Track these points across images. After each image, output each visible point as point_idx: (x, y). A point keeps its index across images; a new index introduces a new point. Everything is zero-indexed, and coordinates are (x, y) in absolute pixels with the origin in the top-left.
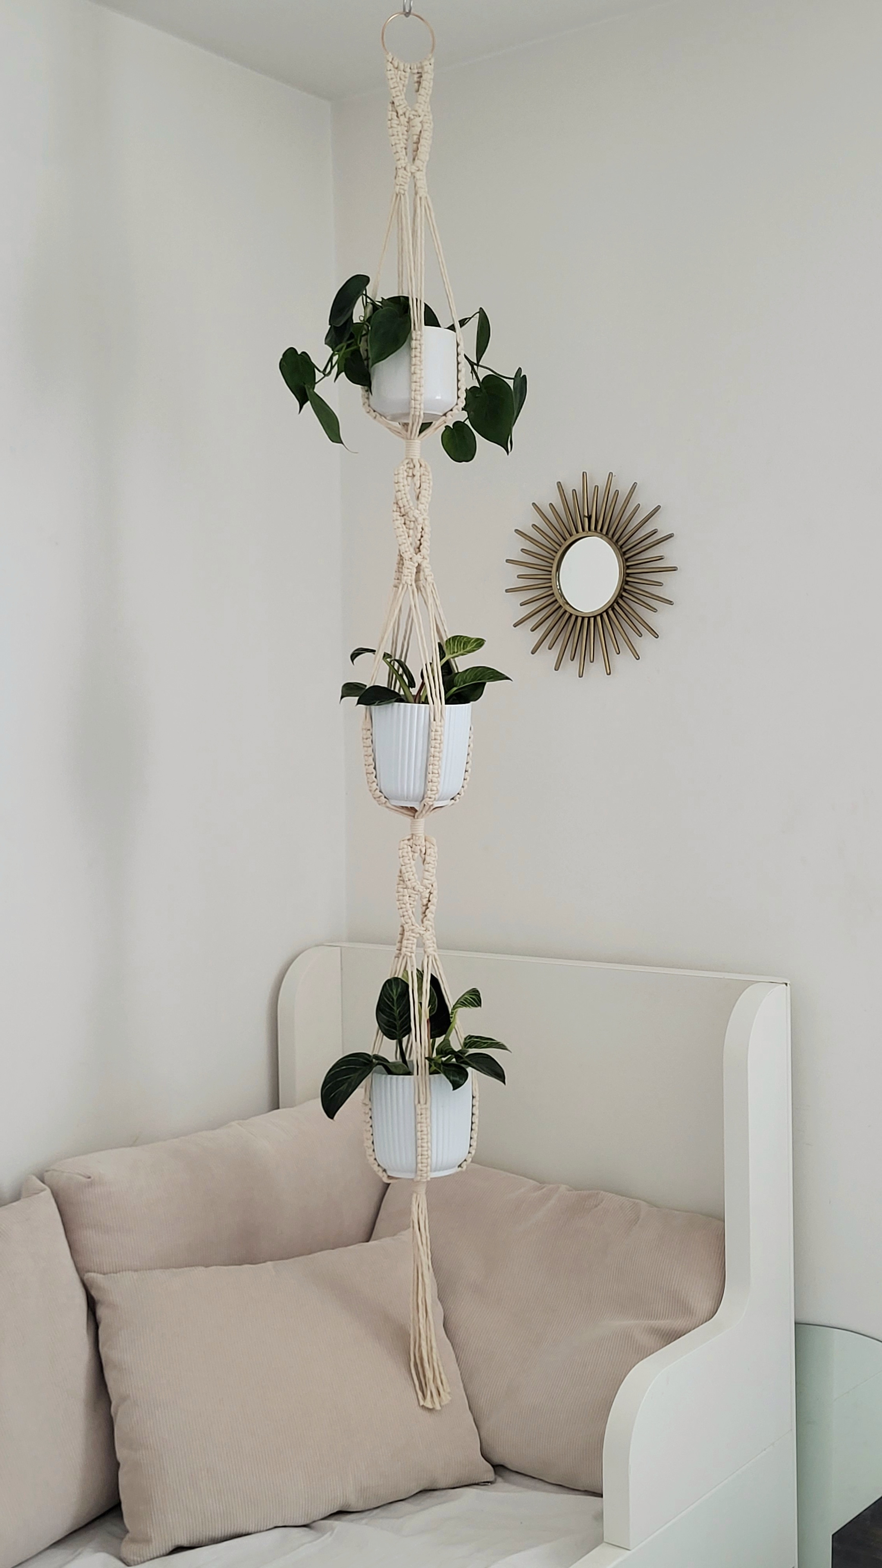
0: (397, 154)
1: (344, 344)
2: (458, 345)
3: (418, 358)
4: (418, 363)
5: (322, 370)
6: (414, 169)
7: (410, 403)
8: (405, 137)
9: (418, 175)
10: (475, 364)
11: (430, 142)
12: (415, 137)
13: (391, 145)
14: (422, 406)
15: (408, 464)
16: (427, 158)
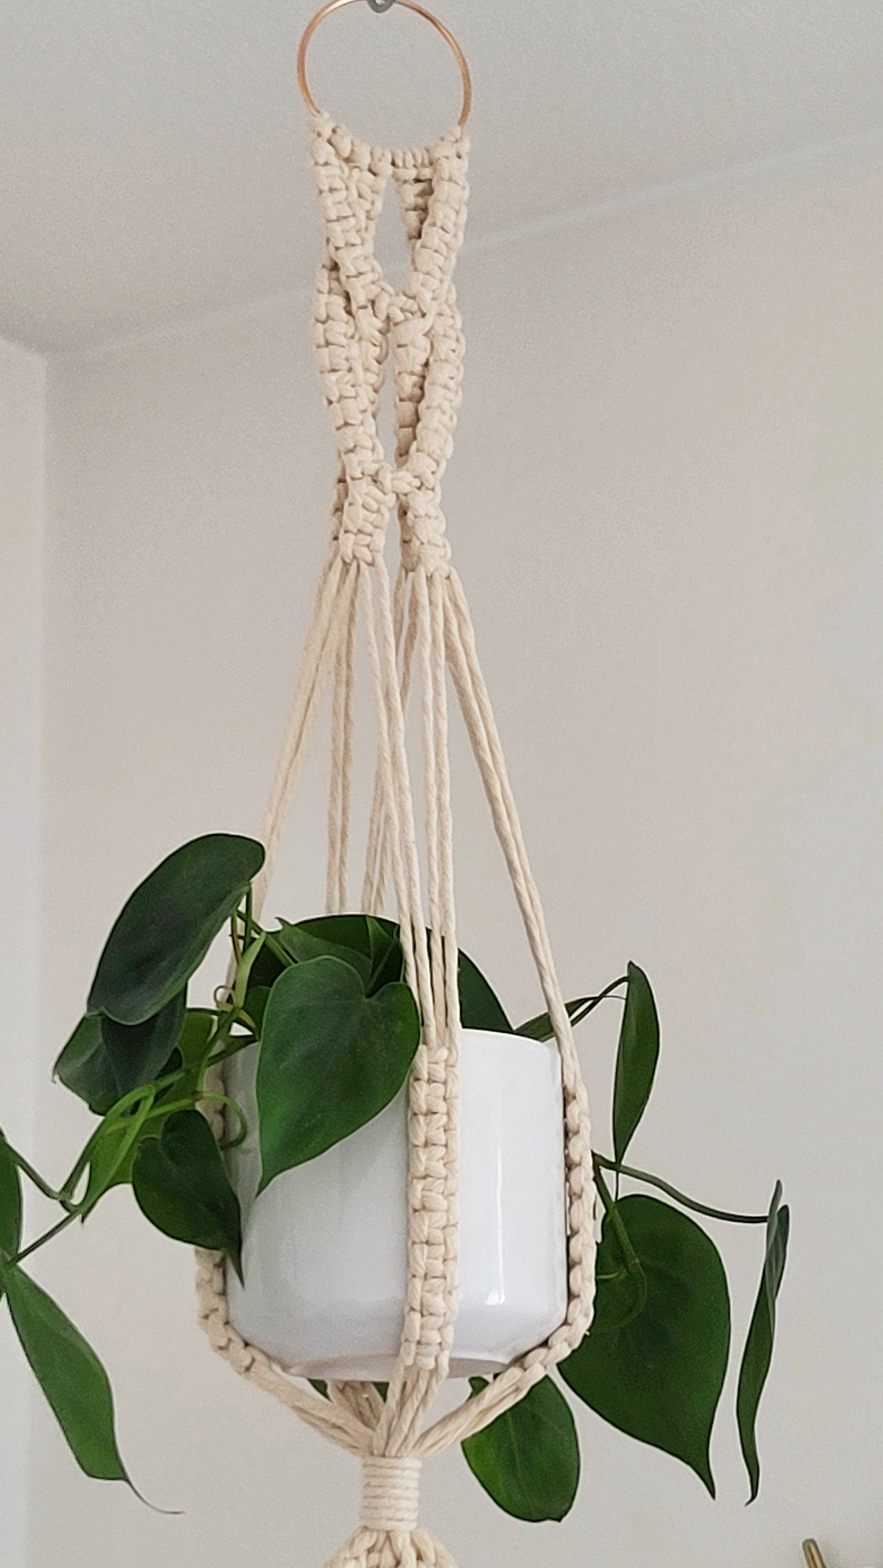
0: (348, 431)
1: (145, 1092)
2: (567, 1099)
3: (441, 1152)
4: (439, 1168)
5: (56, 1186)
6: (405, 481)
7: (401, 1322)
8: (373, 379)
9: (422, 503)
10: (610, 1166)
11: (458, 400)
12: (409, 383)
13: (325, 403)
14: (450, 1332)
15: (370, 1551)
16: (449, 451)
